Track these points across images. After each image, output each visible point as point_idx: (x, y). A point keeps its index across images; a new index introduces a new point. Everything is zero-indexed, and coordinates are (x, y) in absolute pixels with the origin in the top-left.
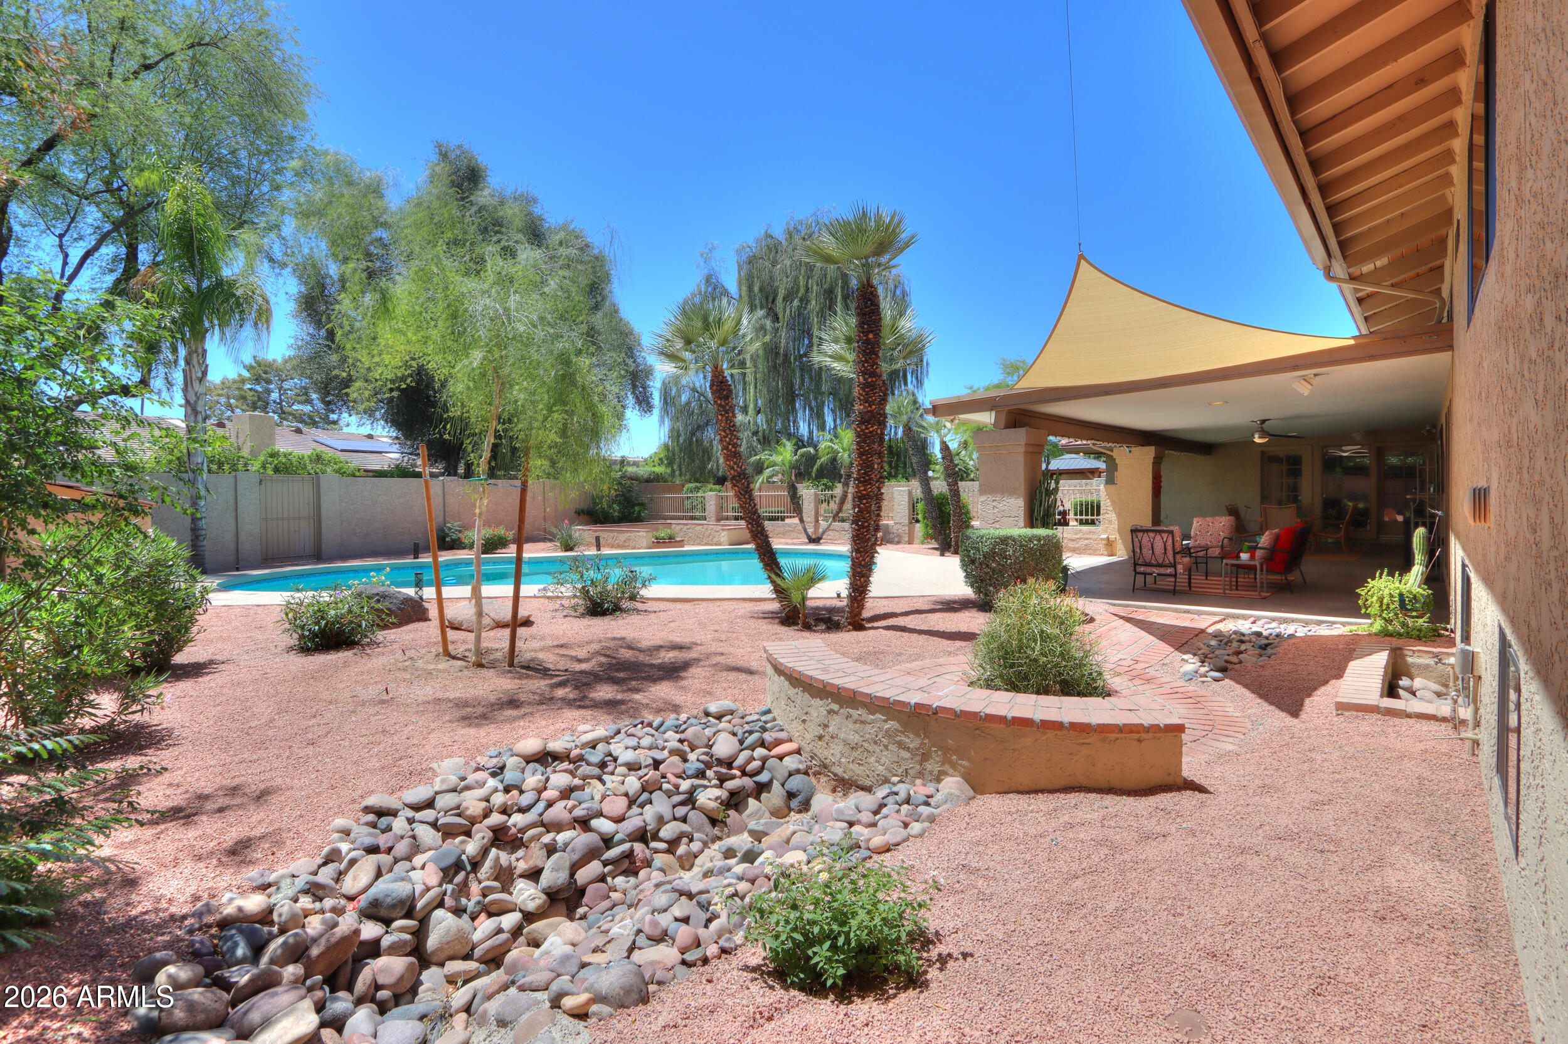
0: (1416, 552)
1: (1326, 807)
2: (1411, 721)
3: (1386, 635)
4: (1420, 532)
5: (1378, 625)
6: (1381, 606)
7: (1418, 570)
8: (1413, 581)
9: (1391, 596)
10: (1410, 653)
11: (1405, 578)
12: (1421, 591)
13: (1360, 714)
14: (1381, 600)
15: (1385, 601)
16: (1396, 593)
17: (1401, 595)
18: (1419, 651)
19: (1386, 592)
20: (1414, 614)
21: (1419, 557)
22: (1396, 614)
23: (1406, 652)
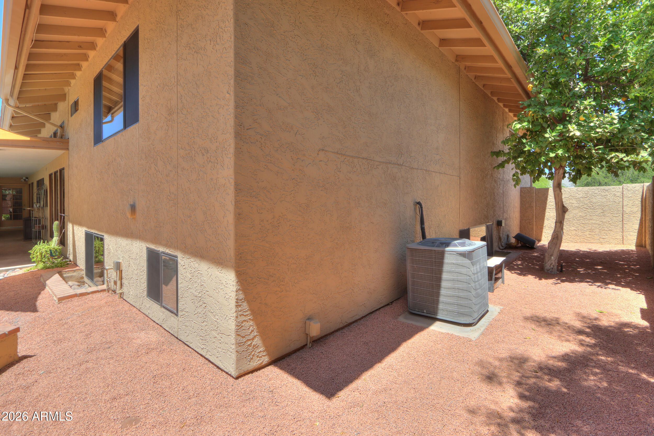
0: (54, 231)
1: (92, 335)
2: (90, 295)
3: (46, 268)
4: (56, 223)
5: (41, 265)
6: (41, 256)
7: (56, 239)
8: (54, 243)
9: (46, 251)
10: (65, 273)
11: (50, 243)
12: (57, 247)
13: (69, 299)
14: (41, 254)
15: (43, 254)
16: (48, 250)
17: (50, 250)
18: (68, 271)
19: (44, 250)
20: (56, 257)
21: (56, 234)
22: (49, 259)
23: (63, 273)
